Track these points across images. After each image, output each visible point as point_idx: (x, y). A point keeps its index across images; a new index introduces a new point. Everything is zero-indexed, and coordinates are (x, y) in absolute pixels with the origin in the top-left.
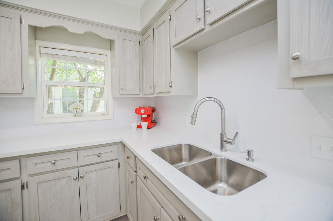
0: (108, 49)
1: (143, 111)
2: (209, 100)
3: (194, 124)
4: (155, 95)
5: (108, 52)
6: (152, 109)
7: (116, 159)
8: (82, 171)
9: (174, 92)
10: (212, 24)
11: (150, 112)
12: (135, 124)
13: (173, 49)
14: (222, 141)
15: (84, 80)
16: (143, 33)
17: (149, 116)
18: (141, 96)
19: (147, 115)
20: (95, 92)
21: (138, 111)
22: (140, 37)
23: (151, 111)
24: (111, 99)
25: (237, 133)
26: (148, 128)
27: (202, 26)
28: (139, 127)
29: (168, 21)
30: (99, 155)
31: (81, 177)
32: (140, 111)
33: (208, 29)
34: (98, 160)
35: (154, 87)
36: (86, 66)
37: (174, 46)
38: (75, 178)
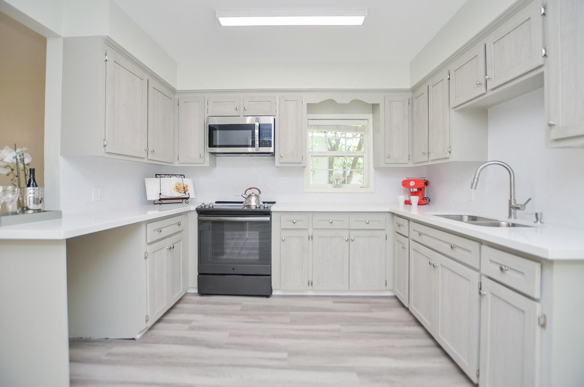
0: (370, 113)
1: (412, 184)
2: (494, 164)
3: (475, 188)
4: (430, 163)
5: (370, 116)
6: (425, 181)
7: (384, 230)
8: (353, 234)
9: (454, 157)
10: (493, 89)
11: (421, 185)
12: (402, 198)
13: (453, 112)
14: (511, 207)
15: (334, 149)
16: (414, 90)
17: (420, 189)
18: (411, 165)
19: (418, 189)
20: (344, 163)
21: (405, 184)
22: (410, 95)
23: (423, 183)
24: (372, 169)
25: (530, 199)
26: (419, 204)
27: (484, 91)
28: (408, 203)
29: (447, 80)
30: (367, 221)
31: (352, 240)
32: (409, 185)
33: (490, 93)
34: (367, 227)
35: (429, 154)
36: (336, 133)
37: (454, 108)
38: (347, 239)
